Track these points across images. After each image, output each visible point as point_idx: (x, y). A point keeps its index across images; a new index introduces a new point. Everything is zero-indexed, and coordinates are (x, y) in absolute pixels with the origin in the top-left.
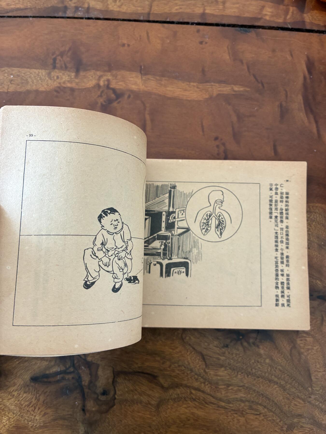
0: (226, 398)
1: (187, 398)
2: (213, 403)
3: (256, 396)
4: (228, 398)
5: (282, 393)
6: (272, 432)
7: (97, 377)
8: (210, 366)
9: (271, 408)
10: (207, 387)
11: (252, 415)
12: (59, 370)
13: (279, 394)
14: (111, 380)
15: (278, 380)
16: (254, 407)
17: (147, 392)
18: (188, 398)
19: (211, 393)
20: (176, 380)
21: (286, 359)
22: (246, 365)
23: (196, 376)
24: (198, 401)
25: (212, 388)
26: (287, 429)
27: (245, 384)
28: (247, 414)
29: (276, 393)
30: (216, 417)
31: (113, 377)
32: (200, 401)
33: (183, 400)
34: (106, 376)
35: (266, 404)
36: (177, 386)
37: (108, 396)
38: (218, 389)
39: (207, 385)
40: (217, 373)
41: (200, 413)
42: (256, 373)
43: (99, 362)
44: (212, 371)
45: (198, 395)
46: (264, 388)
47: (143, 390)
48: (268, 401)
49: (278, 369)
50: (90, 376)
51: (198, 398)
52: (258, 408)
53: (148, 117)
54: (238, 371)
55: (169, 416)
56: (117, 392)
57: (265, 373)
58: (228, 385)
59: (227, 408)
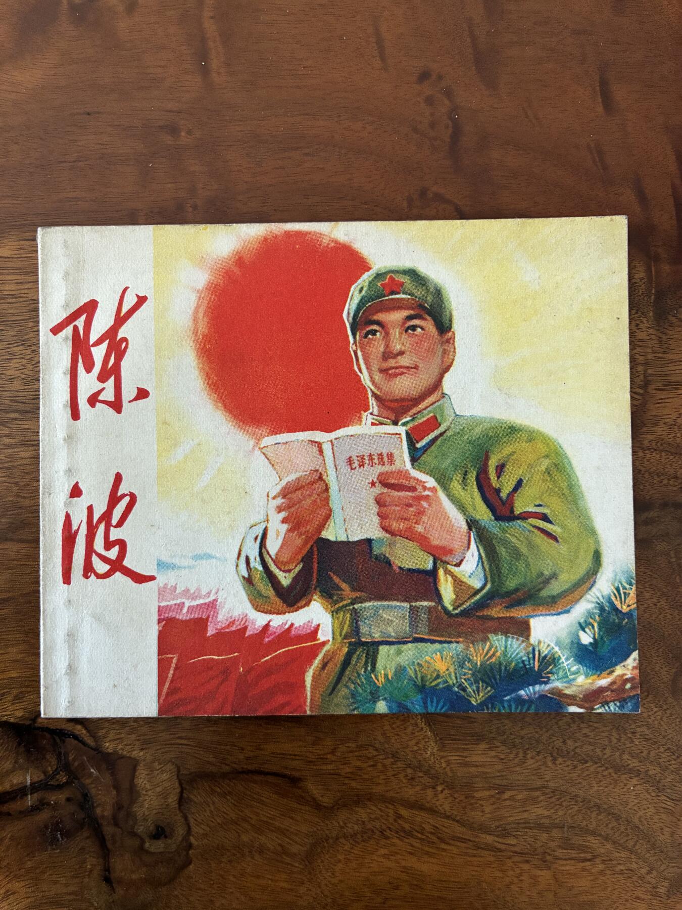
0: (497, 824)
1: (388, 831)
2: (462, 838)
3: (579, 811)
4: (502, 823)
5: (652, 799)
6: (627, 900)
7: (133, 792)
8: (446, 742)
9: (626, 839)
10: (441, 796)
11: (573, 862)
12: (29, 782)
13: (645, 802)
14: (173, 799)
15: (640, 764)
16: (577, 840)
17: (277, 824)
18: (391, 831)
19: (456, 813)
20: (353, 784)
21: (661, 706)
22: (547, 731)
23: (409, 771)
24: (419, 835)
25: (455, 799)
26: (668, 891)
27: (547, 781)
28: (557, 861)
29: (636, 801)
30: (473, 876)
31: (178, 790)
32: (424, 837)
33: (374, 836)
34: (158, 789)
35: (610, 832)
36: (359, 799)
37: (170, 841)
38: (473, 801)
39: (442, 792)
40: (466, 759)
41: (427, 867)
42: (578, 750)
43: (136, 754)
44: (454, 754)
45: (419, 819)
46: (601, 788)
47: (265, 819)
48: (615, 824)
49: (641, 735)
50: (114, 792)
51: (416, 828)
52: (587, 843)
53: (210, 27)
54: (528, 749)
55: (341, 881)
56: (195, 829)
57: (605, 749)
58: (502, 789)
59: (500, 850)
